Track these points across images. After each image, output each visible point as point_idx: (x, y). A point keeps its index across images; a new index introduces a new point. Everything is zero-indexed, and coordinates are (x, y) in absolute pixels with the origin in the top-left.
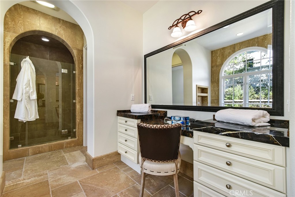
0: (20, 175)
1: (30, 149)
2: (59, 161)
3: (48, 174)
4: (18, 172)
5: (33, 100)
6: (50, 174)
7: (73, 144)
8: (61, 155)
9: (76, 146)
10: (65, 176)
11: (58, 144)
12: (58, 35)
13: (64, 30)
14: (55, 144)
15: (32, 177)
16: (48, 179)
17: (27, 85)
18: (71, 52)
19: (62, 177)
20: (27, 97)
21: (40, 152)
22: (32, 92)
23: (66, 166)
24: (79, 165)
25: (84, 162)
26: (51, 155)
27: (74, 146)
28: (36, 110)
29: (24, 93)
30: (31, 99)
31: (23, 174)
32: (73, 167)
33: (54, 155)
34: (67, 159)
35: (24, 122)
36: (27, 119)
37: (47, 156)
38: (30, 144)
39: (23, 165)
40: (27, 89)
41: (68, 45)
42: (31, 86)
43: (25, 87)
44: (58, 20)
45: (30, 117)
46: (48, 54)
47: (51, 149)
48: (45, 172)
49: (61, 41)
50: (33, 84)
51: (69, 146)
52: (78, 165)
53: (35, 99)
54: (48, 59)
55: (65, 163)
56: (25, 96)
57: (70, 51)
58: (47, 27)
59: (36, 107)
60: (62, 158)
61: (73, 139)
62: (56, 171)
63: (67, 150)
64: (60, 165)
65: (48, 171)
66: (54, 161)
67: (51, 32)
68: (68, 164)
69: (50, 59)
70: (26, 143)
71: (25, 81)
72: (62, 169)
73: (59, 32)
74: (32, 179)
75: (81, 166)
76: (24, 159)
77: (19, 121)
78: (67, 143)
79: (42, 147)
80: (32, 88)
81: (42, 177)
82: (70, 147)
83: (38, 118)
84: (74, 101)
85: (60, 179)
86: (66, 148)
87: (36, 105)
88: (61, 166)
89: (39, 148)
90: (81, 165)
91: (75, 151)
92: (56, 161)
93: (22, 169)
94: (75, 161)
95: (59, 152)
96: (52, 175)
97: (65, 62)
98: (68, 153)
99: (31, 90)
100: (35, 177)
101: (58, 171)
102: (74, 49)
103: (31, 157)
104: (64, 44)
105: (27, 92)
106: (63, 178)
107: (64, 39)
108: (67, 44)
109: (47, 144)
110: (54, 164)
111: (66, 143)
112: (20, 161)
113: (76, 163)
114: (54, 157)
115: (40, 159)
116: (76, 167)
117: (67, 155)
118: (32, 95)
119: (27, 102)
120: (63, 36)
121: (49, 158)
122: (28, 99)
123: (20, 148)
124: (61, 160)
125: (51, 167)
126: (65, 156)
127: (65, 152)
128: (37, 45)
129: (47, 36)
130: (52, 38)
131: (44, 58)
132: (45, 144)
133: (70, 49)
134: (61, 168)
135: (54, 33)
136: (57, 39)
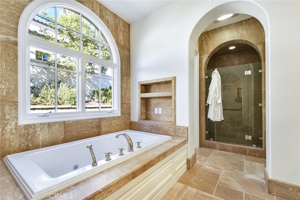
0: (206, 161)
1: (218, 144)
2: (236, 164)
3: (222, 171)
4: (206, 158)
5: (219, 104)
6: (224, 171)
7: (258, 154)
8: (241, 160)
9: (263, 158)
10: (234, 180)
11: (241, 148)
12: (240, 39)
13: (246, 29)
14: (237, 147)
15: (211, 166)
16: (220, 174)
17: (215, 92)
18: (257, 50)
19: (232, 179)
20: (215, 102)
21: (225, 150)
22: (218, 97)
23: (241, 172)
24: (255, 179)
25: (262, 179)
26: (233, 156)
27: (258, 157)
28: (221, 111)
29: (213, 98)
30: (218, 103)
31: (207, 160)
32: (246, 177)
33: (235, 157)
34: (244, 166)
35: (214, 121)
36: (215, 119)
37: (229, 155)
38: (218, 140)
39: (210, 154)
40: (215, 95)
41: (252, 43)
42: (218, 92)
43: (213, 93)
44: (240, 23)
45: (217, 118)
46: (236, 60)
47: (234, 151)
48: (221, 167)
49: (244, 43)
50: (219, 90)
51: (253, 154)
52: (253, 178)
53: (221, 103)
54: (236, 65)
55: (241, 169)
56: (214, 101)
57: (255, 48)
58: (230, 36)
59: (221, 110)
60: (241, 163)
61: (258, 149)
62: (230, 172)
63: (249, 158)
64: (235, 168)
65: (223, 167)
66: (232, 162)
67: (233, 39)
68: (243, 171)
69: (239, 64)
70: (216, 138)
71: (214, 89)
72: (235, 173)
73: (242, 34)
74: (210, 167)
75: (257, 181)
76: (213, 151)
77: (211, 120)
78: (251, 151)
79: (226, 146)
80: (218, 94)
81: (217, 170)
82: (254, 156)
83: (223, 119)
84: (260, 105)
85: (229, 180)
86: (249, 155)
87: (221, 108)
88: (235, 170)
89: (224, 145)
90: (257, 179)
91: (259, 162)
92: (234, 163)
93: (209, 157)
94: (251, 172)
95: (241, 156)
96: (225, 173)
97: (254, 62)
98: (249, 161)
99: (218, 96)
100: (213, 167)
101: (231, 172)
102: (259, 45)
103: (218, 151)
104: (248, 44)
105: (215, 98)
106: (232, 181)
107: (247, 39)
108: (250, 42)
109: (231, 145)
110: (231, 164)
111: (249, 149)
112: (210, 151)
113: (252, 175)
114: (234, 158)
115: (223, 155)
116: (250, 179)
117: (247, 163)
118: (218, 100)
119: (215, 106)
120: (245, 36)
121: (230, 158)
122: (215, 103)
123: (211, 142)
124: (238, 164)
125: (228, 166)
126: (244, 163)
127: (247, 159)
128: (227, 55)
129: (231, 44)
130: (237, 44)
131: (233, 65)
132: (229, 144)
133: (255, 47)
134: (235, 171)
135: (236, 39)
136: (241, 42)
